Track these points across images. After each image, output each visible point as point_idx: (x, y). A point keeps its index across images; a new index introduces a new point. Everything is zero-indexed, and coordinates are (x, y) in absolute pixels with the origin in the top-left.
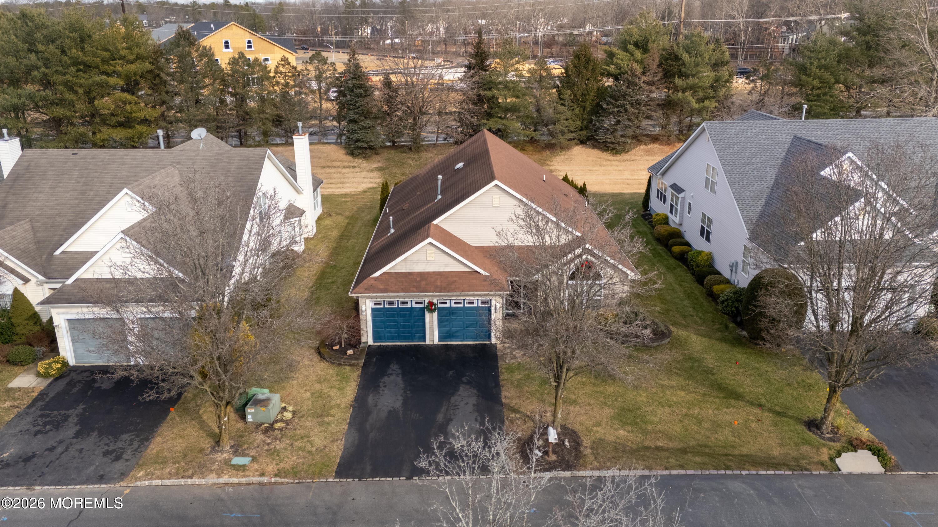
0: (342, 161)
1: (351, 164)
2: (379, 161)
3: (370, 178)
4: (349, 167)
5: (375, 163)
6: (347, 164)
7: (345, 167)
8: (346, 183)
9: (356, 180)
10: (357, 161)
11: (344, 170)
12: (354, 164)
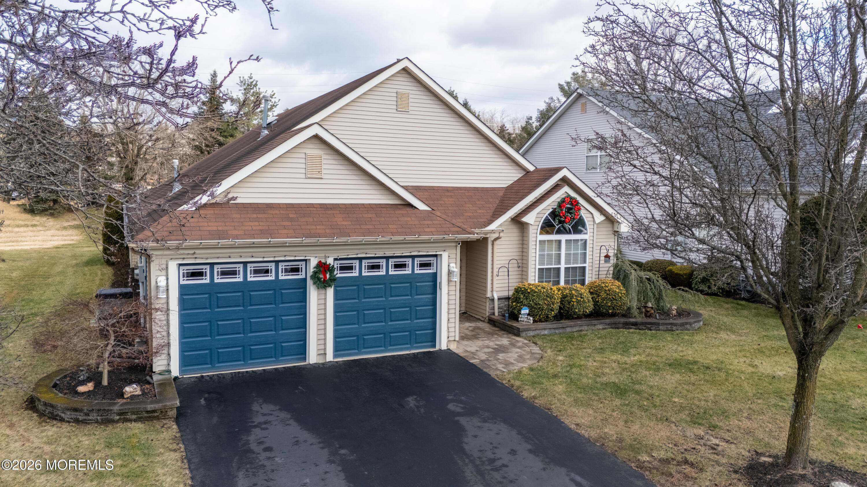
0: (14, 220)
1: (29, 223)
2: (75, 219)
3: (63, 236)
4: (27, 226)
5: (67, 221)
6: (21, 223)
7: (18, 226)
8: (21, 241)
9: (40, 238)
10: (38, 219)
11: (17, 229)
12: (34, 223)
